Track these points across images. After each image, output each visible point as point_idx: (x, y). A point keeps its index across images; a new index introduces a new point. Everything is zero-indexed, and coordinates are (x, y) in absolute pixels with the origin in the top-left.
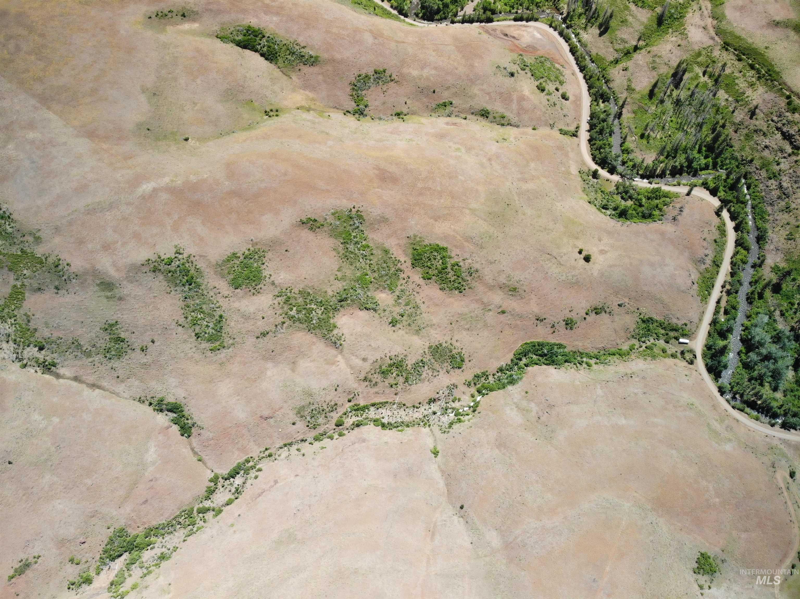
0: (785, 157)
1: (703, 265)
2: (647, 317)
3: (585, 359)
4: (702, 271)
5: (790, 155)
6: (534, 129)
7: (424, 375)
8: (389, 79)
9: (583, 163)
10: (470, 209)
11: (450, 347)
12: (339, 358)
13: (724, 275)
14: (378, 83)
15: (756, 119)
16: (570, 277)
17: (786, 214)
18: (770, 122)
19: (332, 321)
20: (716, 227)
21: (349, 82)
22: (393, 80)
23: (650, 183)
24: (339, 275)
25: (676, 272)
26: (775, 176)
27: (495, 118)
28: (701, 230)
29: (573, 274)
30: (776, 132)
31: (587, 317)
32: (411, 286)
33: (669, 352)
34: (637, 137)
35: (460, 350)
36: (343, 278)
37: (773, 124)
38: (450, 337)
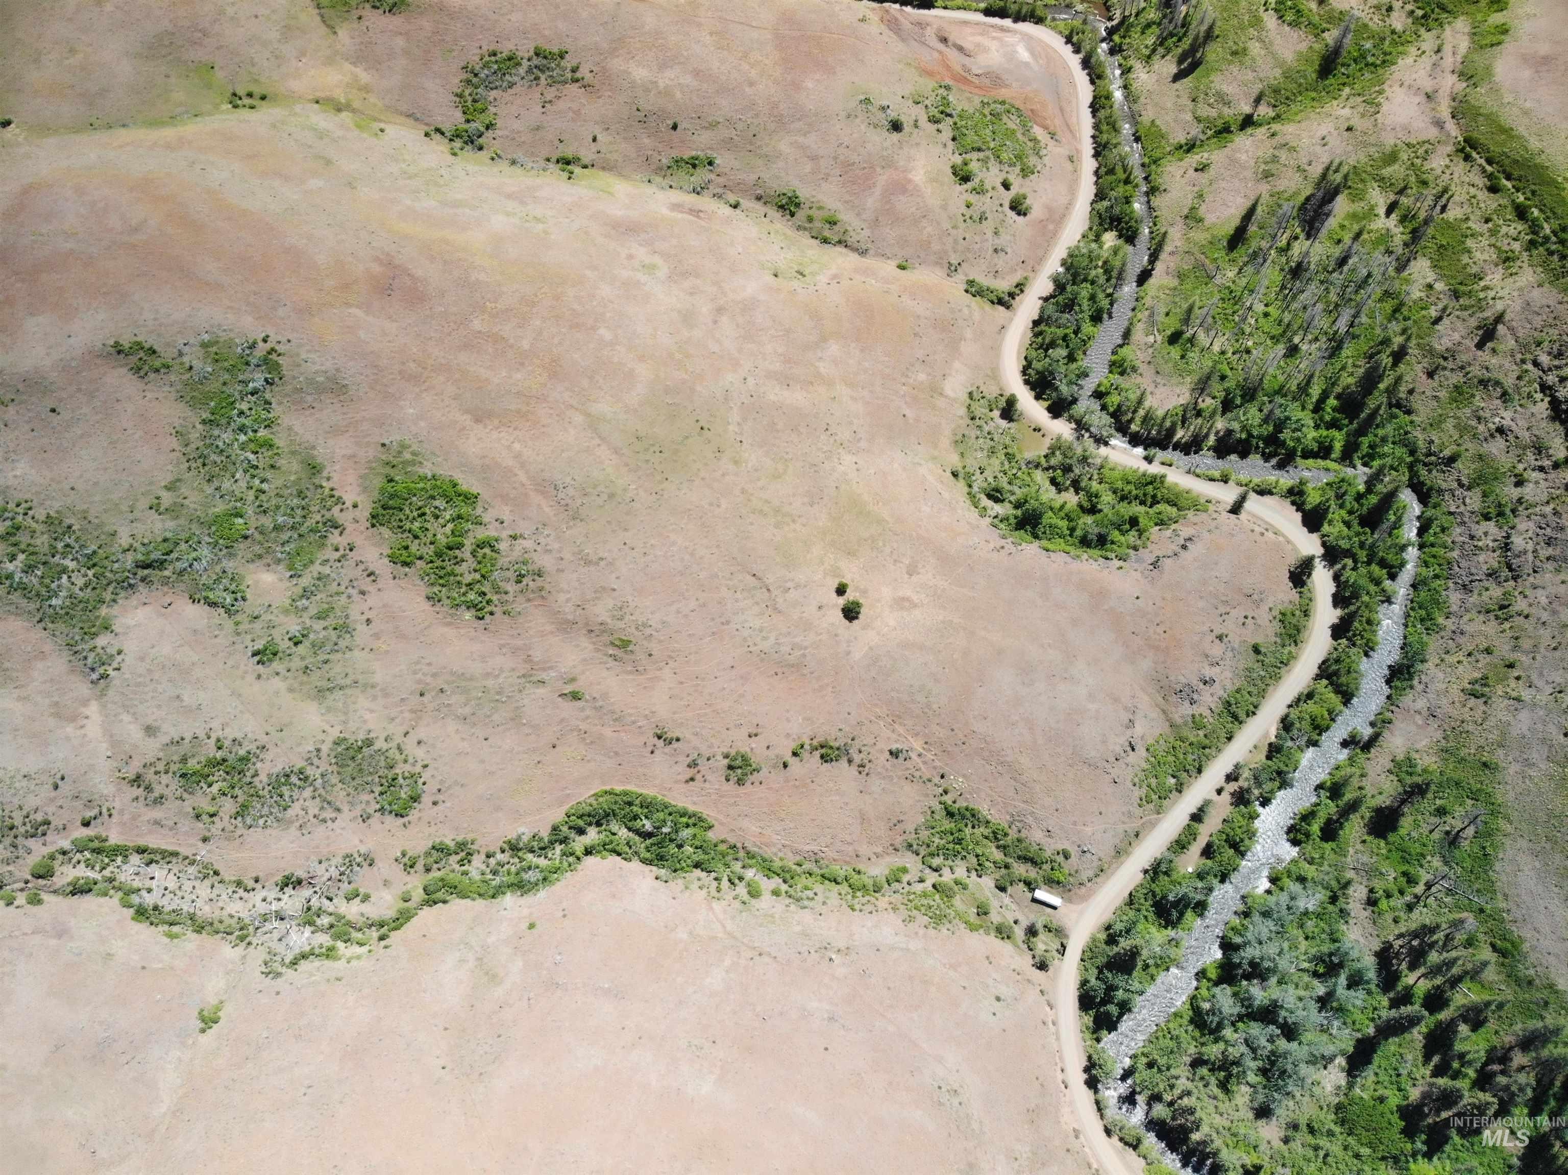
0: (1542, 469)
1: (1187, 703)
2: (960, 803)
3: (749, 874)
4: (1179, 721)
5: (1556, 466)
6: (902, 267)
7: (295, 810)
8: (569, 75)
9: (994, 374)
10: (588, 415)
11: (394, 753)
12: (93, 709)
13: (1250, 746)
14: (537, 78)
15: (1494, 350)
16: (785, 649)
17: (1494, 623)
18: (1529, 366)
19: (104, 611)
20: (1276, 613)
21: (463, 64)
22: (577, 81)
23: (1149, 459)
24: (167, 499)
25: (1090, 706)
26: (1501, 514)
27: (810, 219)
28: (1222, 609)
29: (797, 640)
30: (1539, 396)
31: (792, 760)
32: (349, 571)
33: (995, 917)
34: (1159, 338)
35: (418, 769)
36: (173, 511)
37: (1535, 372)
38: (403, 730)
